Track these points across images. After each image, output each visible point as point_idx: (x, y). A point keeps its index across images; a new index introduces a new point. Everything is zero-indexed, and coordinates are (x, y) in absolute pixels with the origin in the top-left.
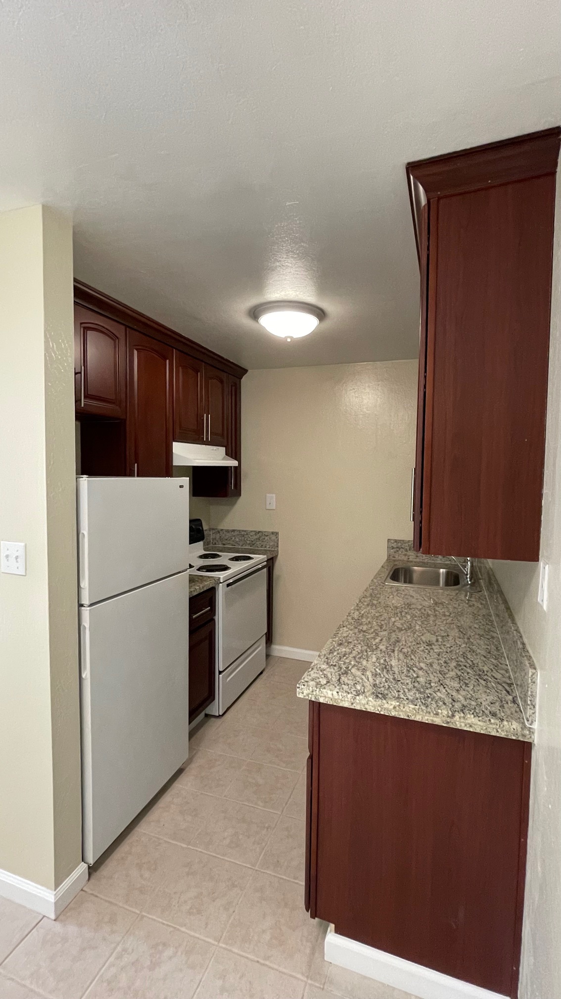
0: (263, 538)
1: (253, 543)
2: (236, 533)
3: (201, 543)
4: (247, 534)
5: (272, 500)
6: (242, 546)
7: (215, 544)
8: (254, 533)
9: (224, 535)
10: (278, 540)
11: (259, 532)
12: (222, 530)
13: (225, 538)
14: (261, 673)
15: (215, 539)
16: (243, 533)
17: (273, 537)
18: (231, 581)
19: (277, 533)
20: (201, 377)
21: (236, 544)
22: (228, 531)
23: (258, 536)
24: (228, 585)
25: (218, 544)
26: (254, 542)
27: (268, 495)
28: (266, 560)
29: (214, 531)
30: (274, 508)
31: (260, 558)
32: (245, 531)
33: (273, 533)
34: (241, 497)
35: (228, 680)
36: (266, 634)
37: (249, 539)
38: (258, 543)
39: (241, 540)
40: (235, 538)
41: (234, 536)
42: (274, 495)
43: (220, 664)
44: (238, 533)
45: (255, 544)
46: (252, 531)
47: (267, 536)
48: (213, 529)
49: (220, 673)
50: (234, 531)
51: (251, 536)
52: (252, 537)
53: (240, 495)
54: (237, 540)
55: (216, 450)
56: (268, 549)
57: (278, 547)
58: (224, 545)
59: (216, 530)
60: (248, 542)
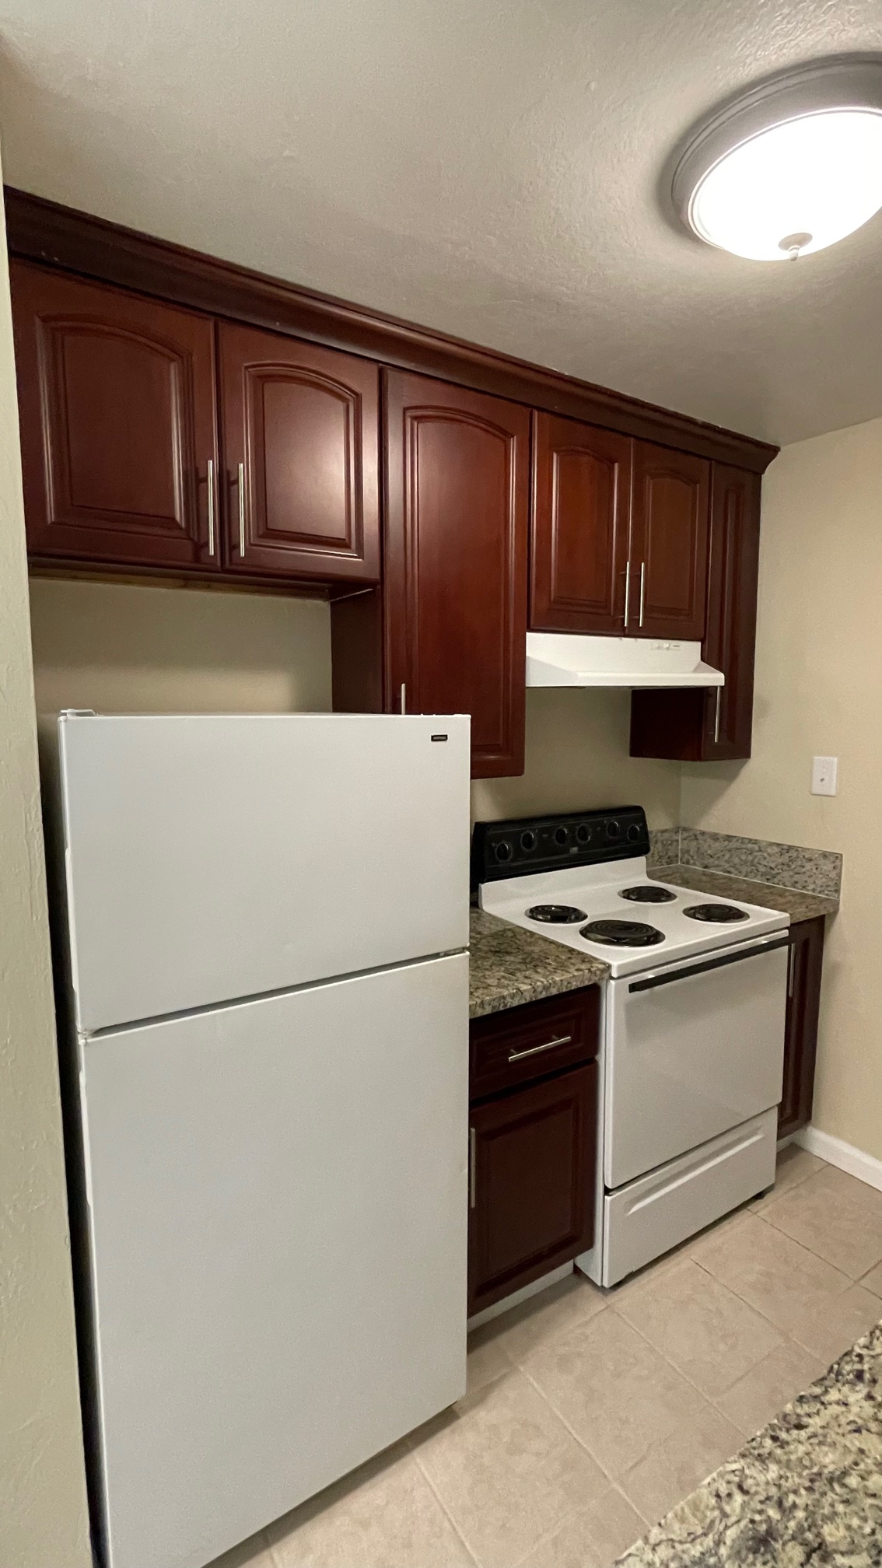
0: (800, 863)
1: (774, 872)
2: (734, 844)
3: (642, 860)
4: (760, 851)
5: (827, 772)
6: (746, 876)
7: (688, 863)
8: (776, 849)
9: (706, 846)
10: (839, 876)
11: (790, 848)
12: (703, 833)
13: (709, 852)
14: (759, 1196)
15: (688, 851)
16: (750, 846)
17: (827, 866)
18: (651, 976)
19: (838, 857)
20: (624, 472)
21: (732, 870)
22: (715, 837)
23: (785, 858)
24: (633, 988)
25: (694, 864)
26: (776, 871)
27: (816, 758)
28: (788, 925)
29: (685, 835)
30: (833, 793)
31: (774, 916)
32: (756, 842)
33: (825, 855)
34: (750, 760)
35: (634, 1210)
36: (778, 1105)
37: (765, 863)
38: (785, 874)
39: (746, 862)
40: (731, 856)
41: (730, 850)
42: (836, 760)
43: (607, 1172)
44: (738, 845)
45: (779, 877)
46: (772, 844)
47: (810, 860)
48: (685, 829)
49: (607, 1191)
50: (729, 838)
51: (769, 855)
52: (773, 858)
53: (747, 754)
54: (736, 860)
55: (668, 649)
56: (811, 893)
57: (837, 891)
58: (706, 867)
59: (691, 833)
60: (762, 869)
